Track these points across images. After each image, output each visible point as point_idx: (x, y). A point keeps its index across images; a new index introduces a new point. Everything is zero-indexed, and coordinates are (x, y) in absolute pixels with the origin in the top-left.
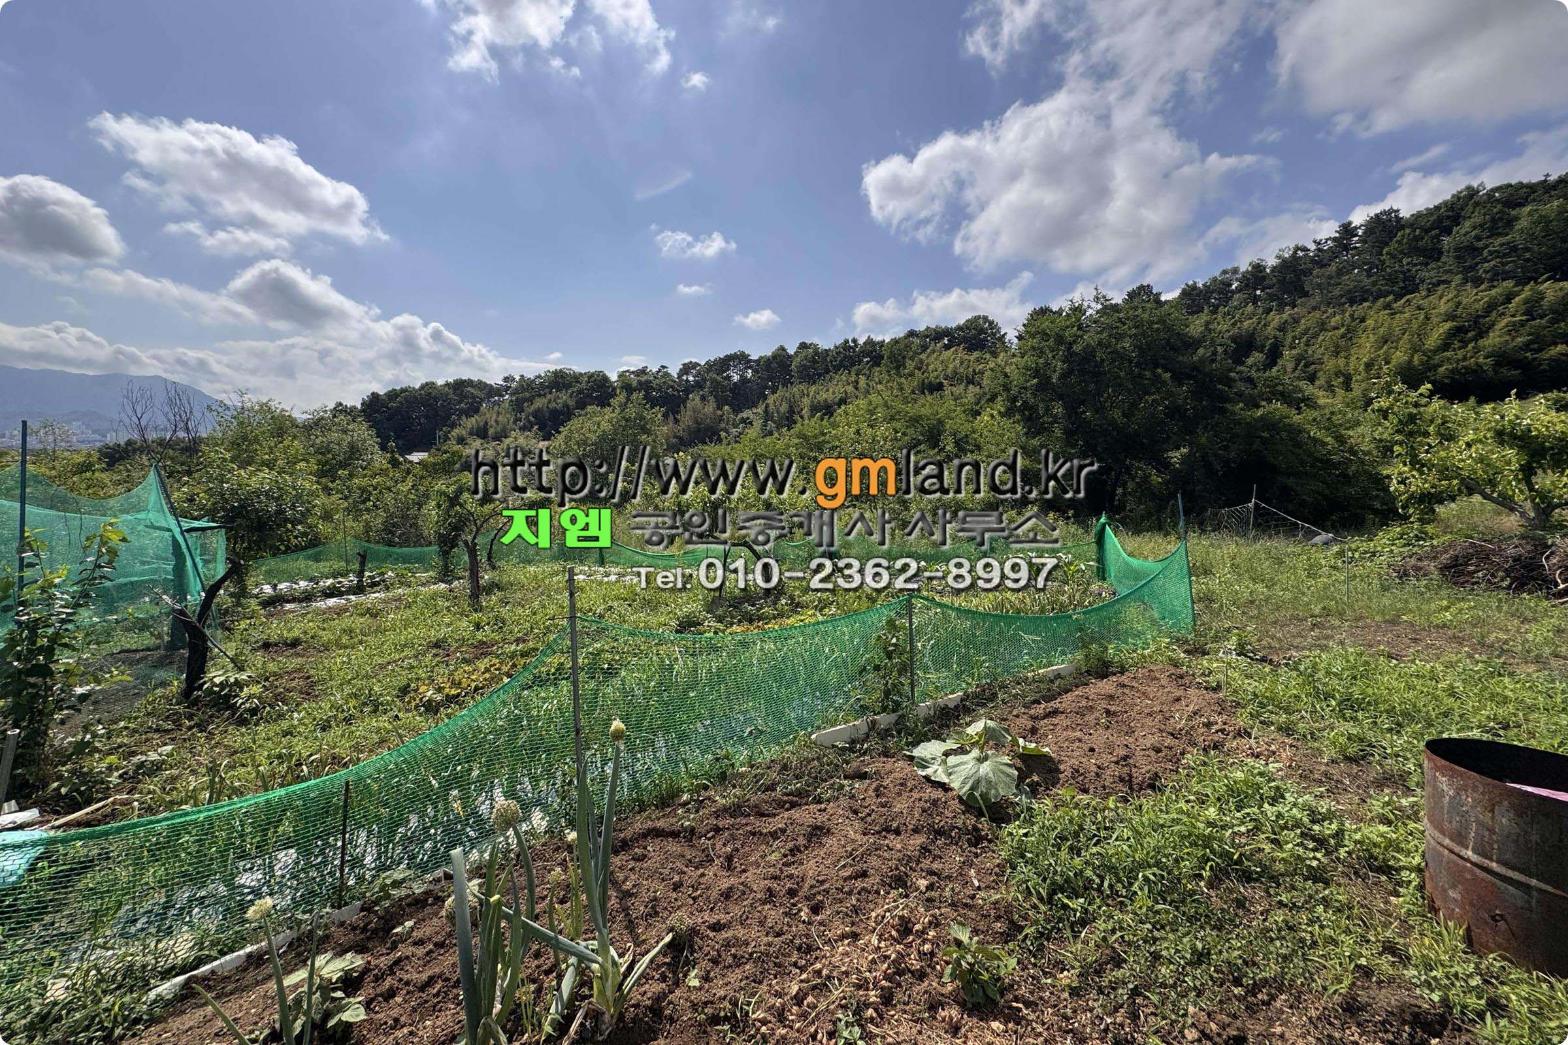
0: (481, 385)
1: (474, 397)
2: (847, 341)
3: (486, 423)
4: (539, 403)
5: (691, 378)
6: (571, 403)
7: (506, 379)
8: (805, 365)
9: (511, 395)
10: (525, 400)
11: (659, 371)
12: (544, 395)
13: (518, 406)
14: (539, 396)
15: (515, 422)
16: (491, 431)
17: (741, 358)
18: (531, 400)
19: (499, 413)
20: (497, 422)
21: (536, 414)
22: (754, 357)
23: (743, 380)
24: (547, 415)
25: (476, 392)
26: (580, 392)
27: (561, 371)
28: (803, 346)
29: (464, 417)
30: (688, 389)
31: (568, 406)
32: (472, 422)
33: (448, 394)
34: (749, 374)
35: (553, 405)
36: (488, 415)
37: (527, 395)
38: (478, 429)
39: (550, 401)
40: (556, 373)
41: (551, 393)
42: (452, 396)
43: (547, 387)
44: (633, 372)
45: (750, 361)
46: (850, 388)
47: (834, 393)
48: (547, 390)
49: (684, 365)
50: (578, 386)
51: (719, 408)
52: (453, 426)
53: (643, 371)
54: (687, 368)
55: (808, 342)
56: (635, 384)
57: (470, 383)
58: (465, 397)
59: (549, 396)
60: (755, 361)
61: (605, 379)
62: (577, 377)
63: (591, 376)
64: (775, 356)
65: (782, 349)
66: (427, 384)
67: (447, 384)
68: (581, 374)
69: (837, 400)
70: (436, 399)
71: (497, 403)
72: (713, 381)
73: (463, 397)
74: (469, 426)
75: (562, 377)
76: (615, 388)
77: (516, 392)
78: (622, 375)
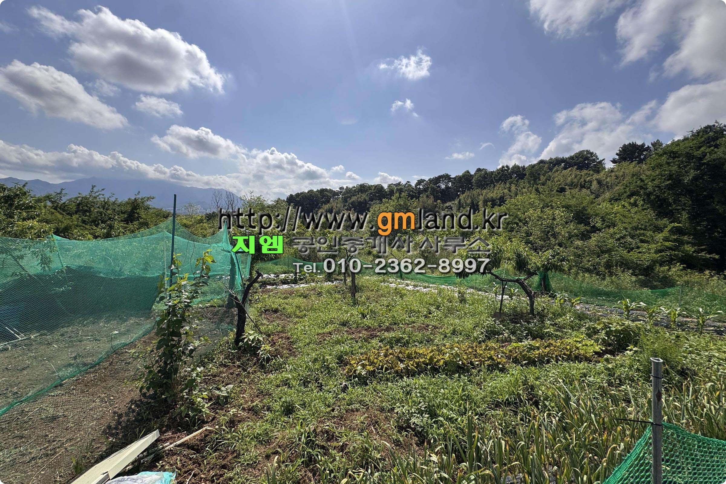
0: (331, 191)
1: (328, 196)
2: (503, 167)
3: (332, 207)
4: (354, 199)
5: (421, 187)
6: (367, 199)
7: (341, 188)
8: (480, 180)
9: (343, 195)
10: (348, 197)
11: (406, 184)
12: (356, 195)
13: (345, 200)
14: (354, 195)
15: (344, 207)
16: (334, 211)
17: (447, 177)
18: (350, 198)
19: (337, 203)
20: (336, 207)
21: (352, 203)
22: (453, 176)
23: (447, 188)
24: (357, 203)
25: (329, 194)
26: (371, 193)
27: (363, 184)
28: (479, 170)
29: (324, 205)
30: (420, 192)
31: (365, 200)
32: (327, 207)
33: (318, 195)
34: (450, 184)
35: (359, 199)
36: (333, 204)
37: (349, 195)
38: (329, 210)
40: (361, 185)
41: (359, 194)
43: (357, 192)
44: (394, 185)
45: (451, 178)
46: (506, 191)
47: (497, 193)
49: (418, 181)
50: (370, 191)
51: (436, 201)
52: (319, 208)
53: (399, 184)
54: (420, 182)
55: (482, 168)
56: (395, 190)
57: (326, 190)
58: (325, 196)
59: (358, 196)
60: (453, 178)
61: (382, 187)
62: (370, 187)
63: (376, 186)
64: (464, 176)
65: (468, 172)
66: (310, 191)
67: (318, 191)
68: (372, 186)
69: (499, 197)
70: (313, 197)
71: (337, 199)
72: (433, 188)
73: (323, 196)
74: (326, 208)
75: (364, 187)
76: (386, 192)
77: (344, 194)
78: (389, 186)
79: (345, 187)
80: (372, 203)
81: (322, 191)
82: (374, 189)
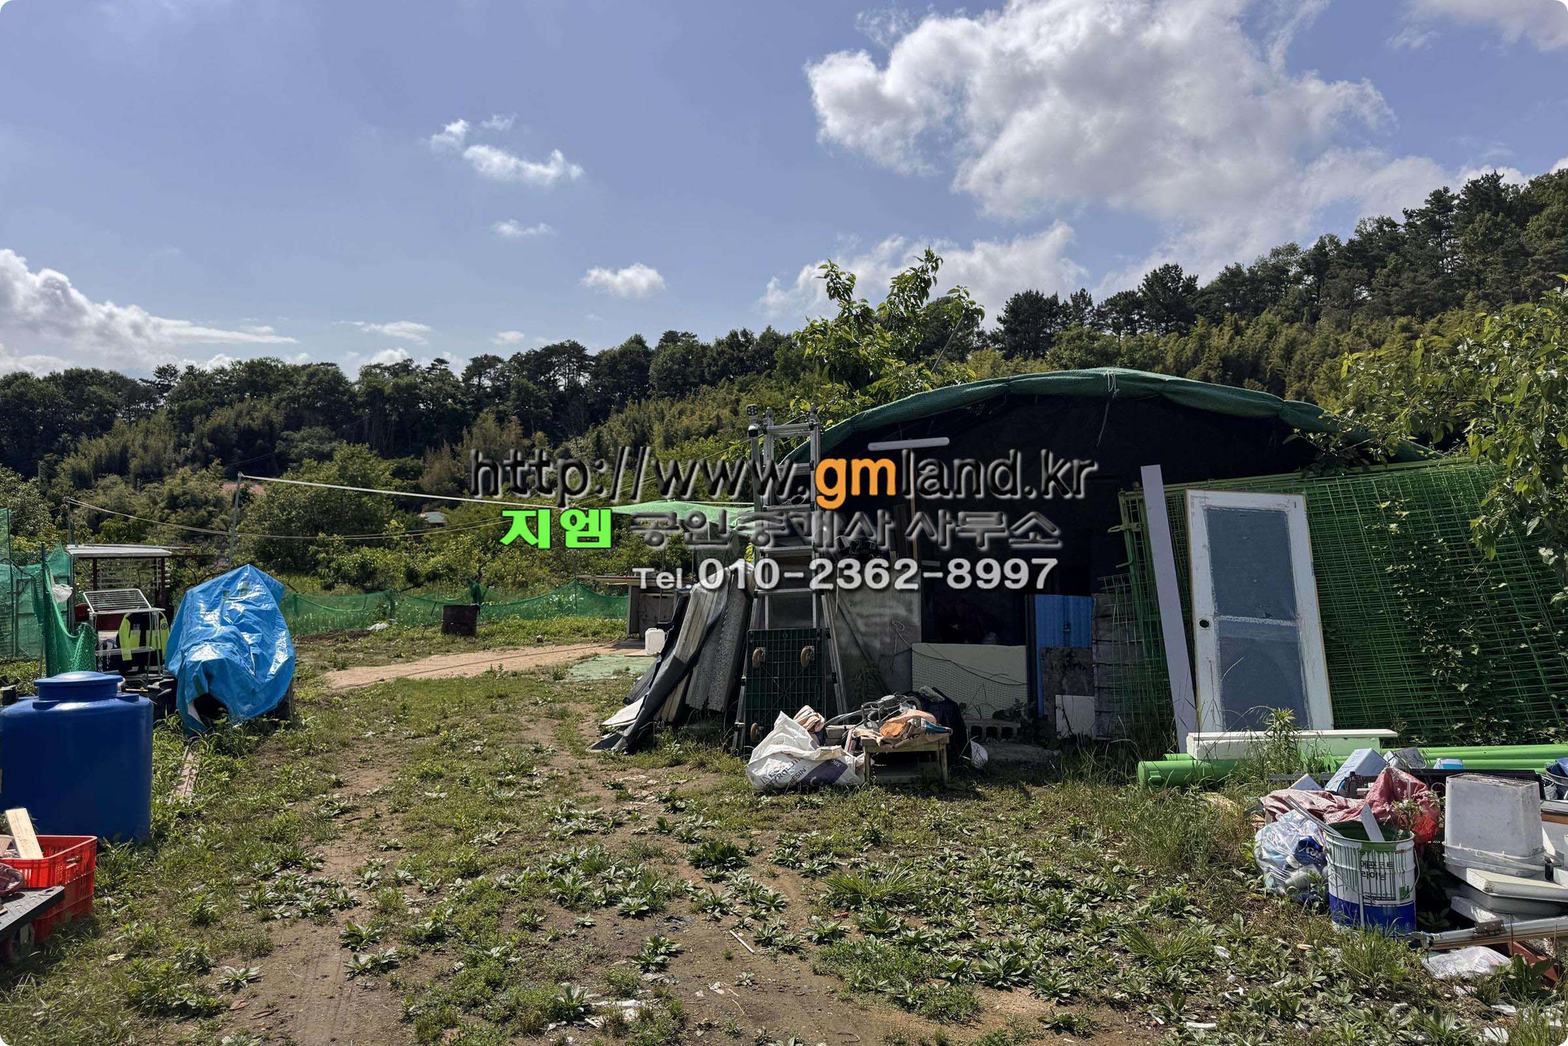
0: (117, 382)
1: (101, 402)
2: (734, 335)
3: (125, 449)
4: (222, 417)
5: (487, 383)
6: (278, 418)
7: (162, 372)
8: (670, 370)
9: (171, 400)
10: (194, 411)
11: (433, 367)
12: (231, 404)
13: (183, 421)
14: (222, 404)
15: (177, 449)
16: (134, 464)
17: (573, 353)
18: (207, 412)
19: (147, 433)
20: (145, 448)
21: (214, 435)
22: (592, 350)
23: (573, 388)
24: (235, 437)
25: (106, 394)
26: (294, 399)
27: (261, 363)
28: (671, 337)
29: (84, 438)
30: (481, 399)
31: (270, 424)
32: (98, 447)
33: (54, 396)
34: (584, 380)
35: (245, 422)
36: (129, 435)
37: (200, 402)
38: (111, 458)
39: (239, 415)
40: (251, 367)
41: (242, 400)
42: (62, 399)
43: (236, 390)
44: (387, 368)
45: (586, 357)
46: (726, 413)
47: (701, 418)
48: (234, 396)
49: (474, 360)
50: (290, 391)
51: (527, 434)
52: (63, 451)
53: (404, 368)
54: (480, 366)
55: (680, 330)
56: (388, 390)
57: (96, 377)
58: (87, 402)
59: (238, 406)
60: (593, 359)
61: (338, 379)
62: (289, 375)
64: (624, 352)
65: (639, 341)
66: (16, 377)
67: (54, 378)
68: (296, 369)
69: (705, 429)
70: (32, 404)
71: (146, 415)
72: (521, 389)
73: (81, 403)
74: (94, 453)
75: (262, 373)
76: (353, 396)
77: (179, 397)
78: (367, 373)
79: (182, 370)
80: (297, 436)
81: (75, 380)
82: (307, 384)
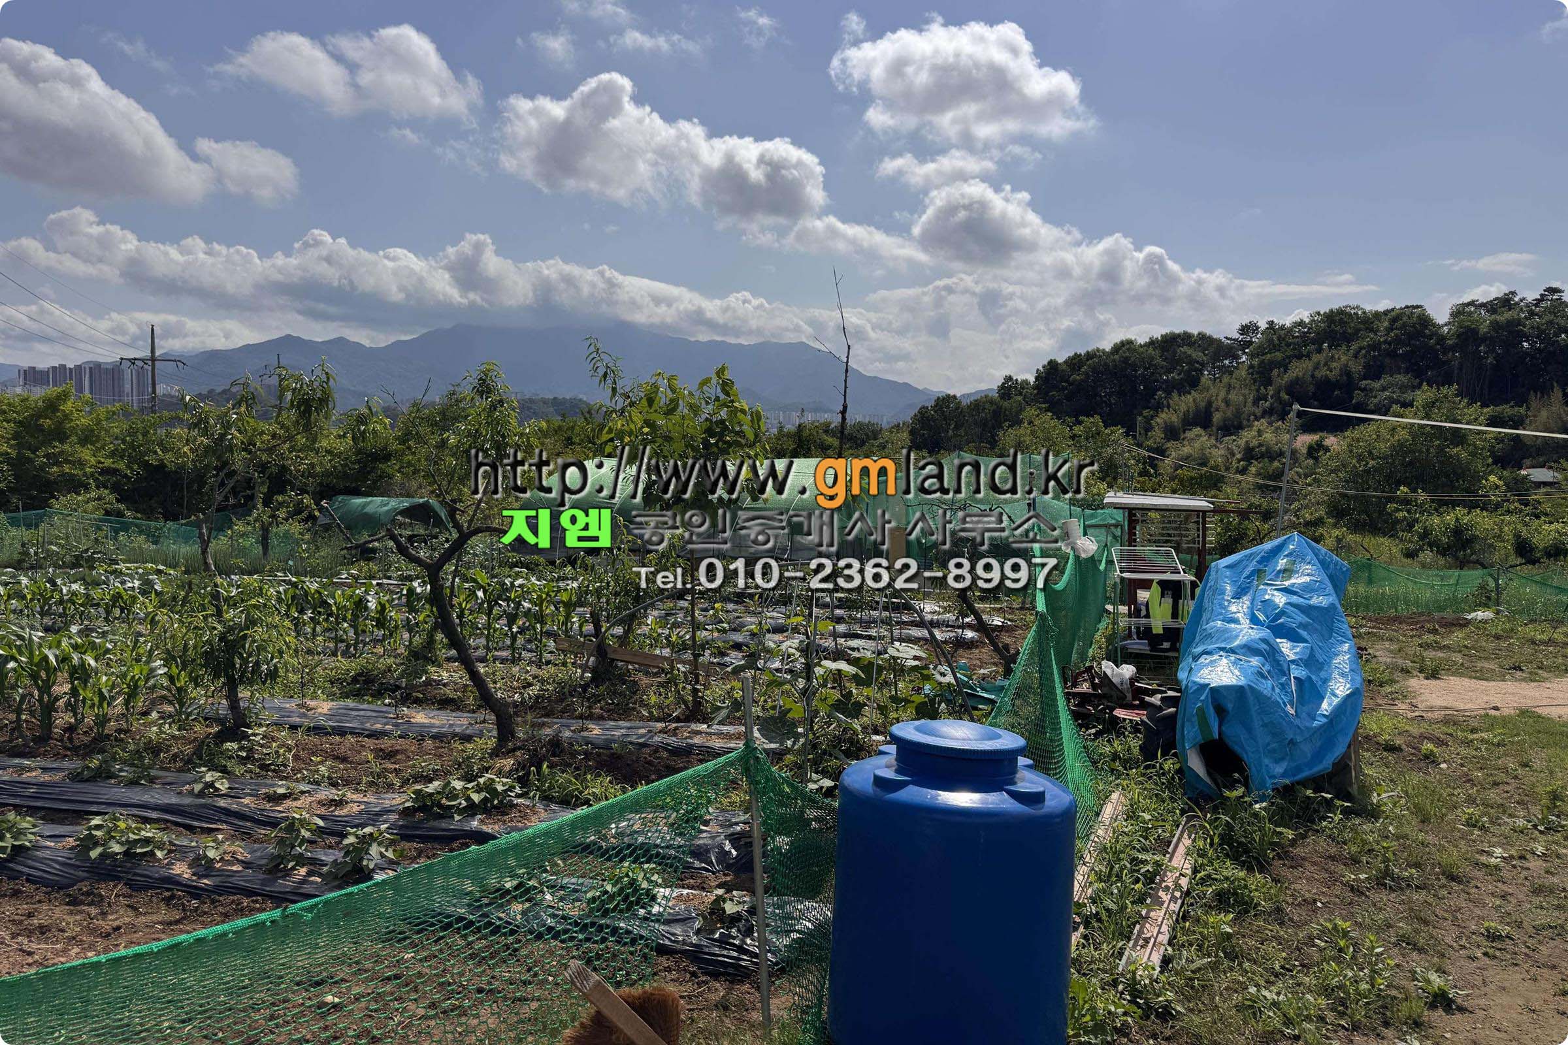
0: (1205, 341)
1: (1191, 361)
3: (1210, 403)
4: (1299, 369)
6: (1356, 367)
7: (1244, 329)
9: (1252, 356)
10: (1273, 364)
12: (1308, 356)
13: (1262, 375)
14: (1299, 357)
15: (1256, 402)
18: (1284, 366)
19: (1230, 387)
20: (1227, 402)
21: (1291, 388)
24: (1311, 388)
25: (1197, 355)
26: (1374, 346)
27: (1341, 312)
29: (1175, 395)
31: (1348, 374)
32: (1186, 402)
33: (1152, 358)
35: (1322, 373)
36: (1213, 391)
37: (1279, 355)
38: (1197, 412)
39: (1317, 367)
40: (1330, 317)
41: (1319, 351)
42: (1158, 361)
43: (1313, 342)
44: (1483, 305)
48: (1312, 347)
50: (1368, 339)
52: (1159, 407)
53: (1506, 302)
56: (1484, 329)
57: (1186, 338)
58: (1179, 362)
59: (1316, 357)
61: (1425, 321)
62: (1369, 321)
66: (1123, 344)
67: (1152, 343)
68: (1377, 315)
70: (1134, 367)
71: (1228, 371)
73: (1174, 363)
74: (1183, 408)
75: (1341, 322)
76: (1442, 339)
77: (1260, 351)
78: (1459, 312)
79: (1263, 325)
80: (1377, 385)
81: (1170, 343)
82: (1389, 329)
